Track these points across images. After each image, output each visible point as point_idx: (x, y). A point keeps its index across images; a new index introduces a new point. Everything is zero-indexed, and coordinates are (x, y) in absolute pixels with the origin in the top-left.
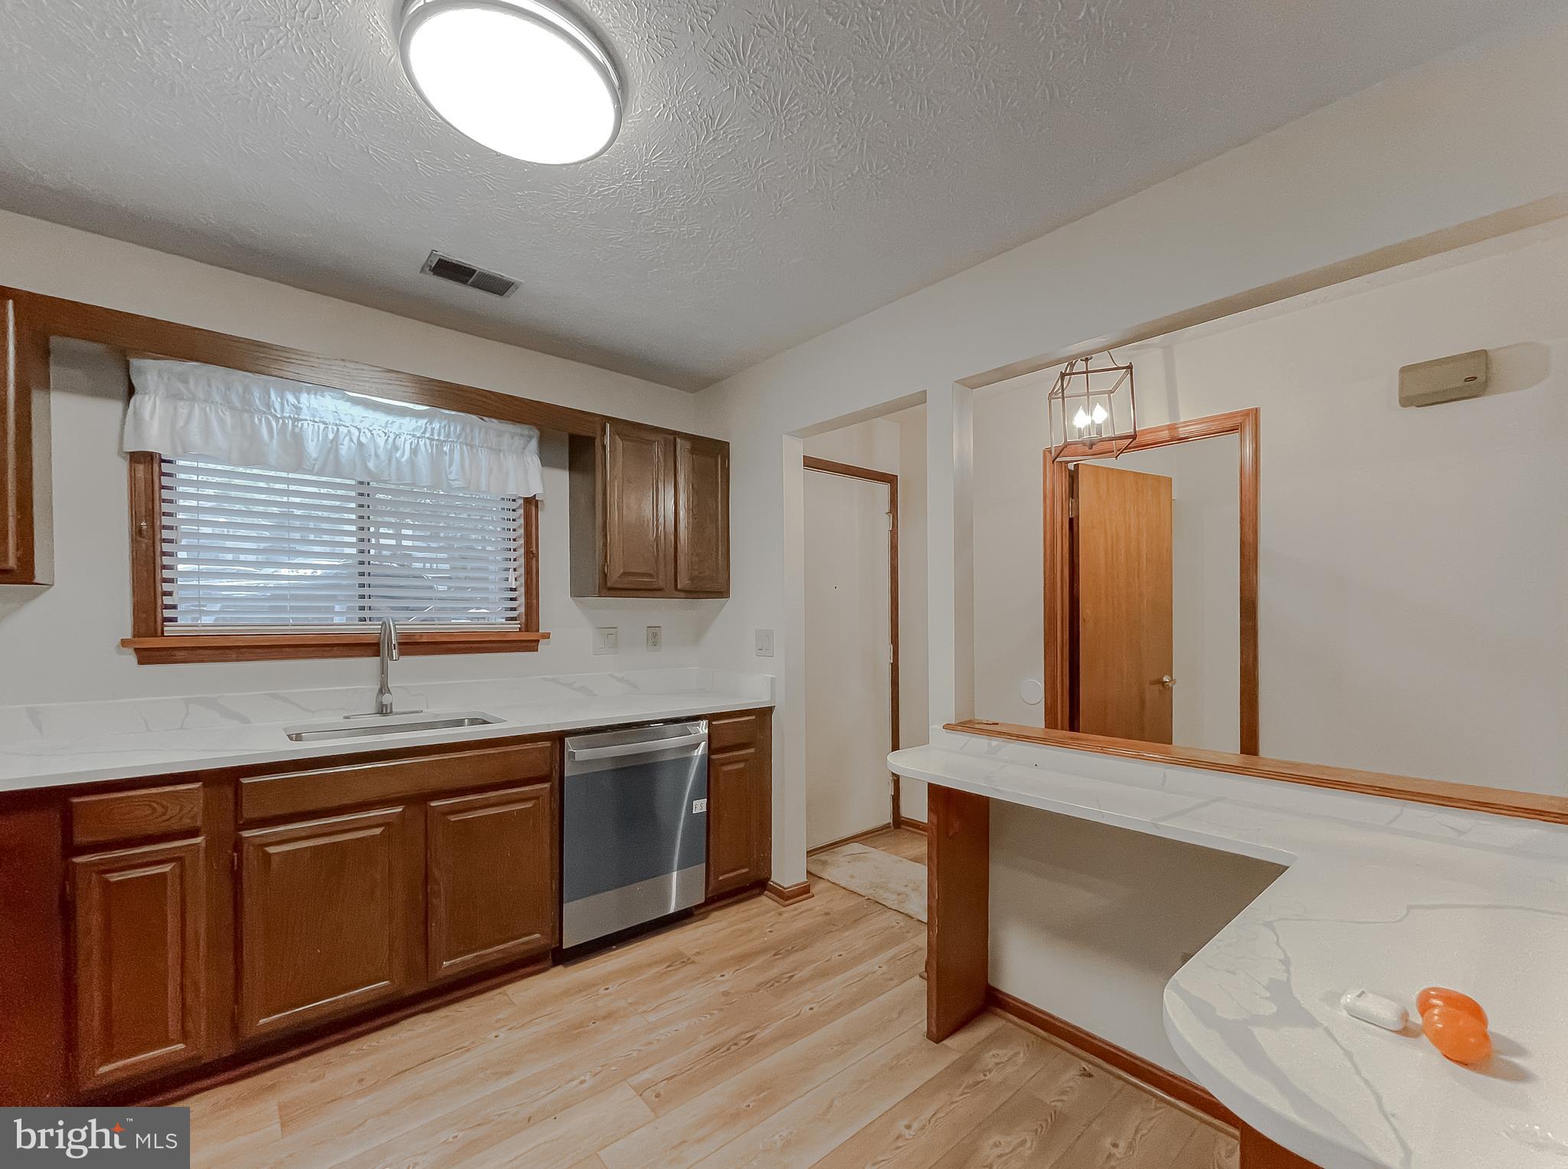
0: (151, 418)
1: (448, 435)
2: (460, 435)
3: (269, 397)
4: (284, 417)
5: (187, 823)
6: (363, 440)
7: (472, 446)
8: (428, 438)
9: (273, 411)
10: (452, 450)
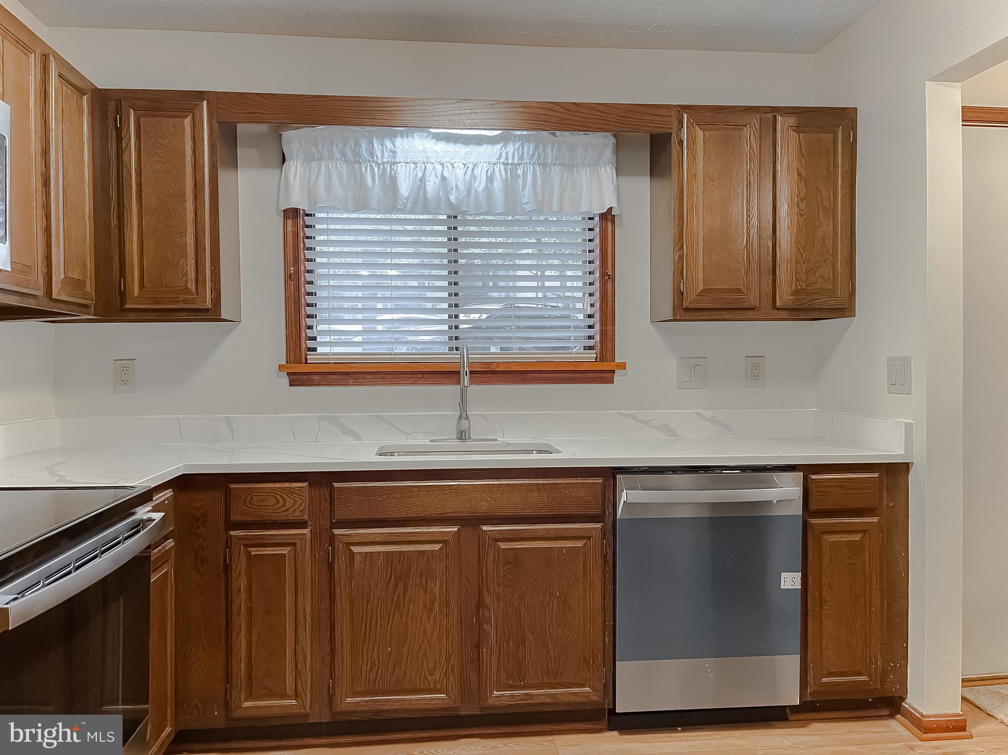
0: (294, 179)
1: (521, 158)
2: (533, 154)
3: (373, 146)
4: (385, 163)
5: (297, 515)
6: (446, 174)
7: (544, 165)
8: (503, 163)
9: (375, 159)
10: (525, 173)
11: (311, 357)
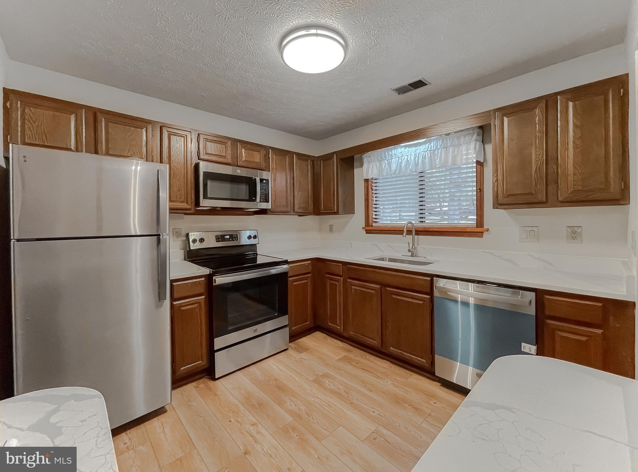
11: (374, 225)
